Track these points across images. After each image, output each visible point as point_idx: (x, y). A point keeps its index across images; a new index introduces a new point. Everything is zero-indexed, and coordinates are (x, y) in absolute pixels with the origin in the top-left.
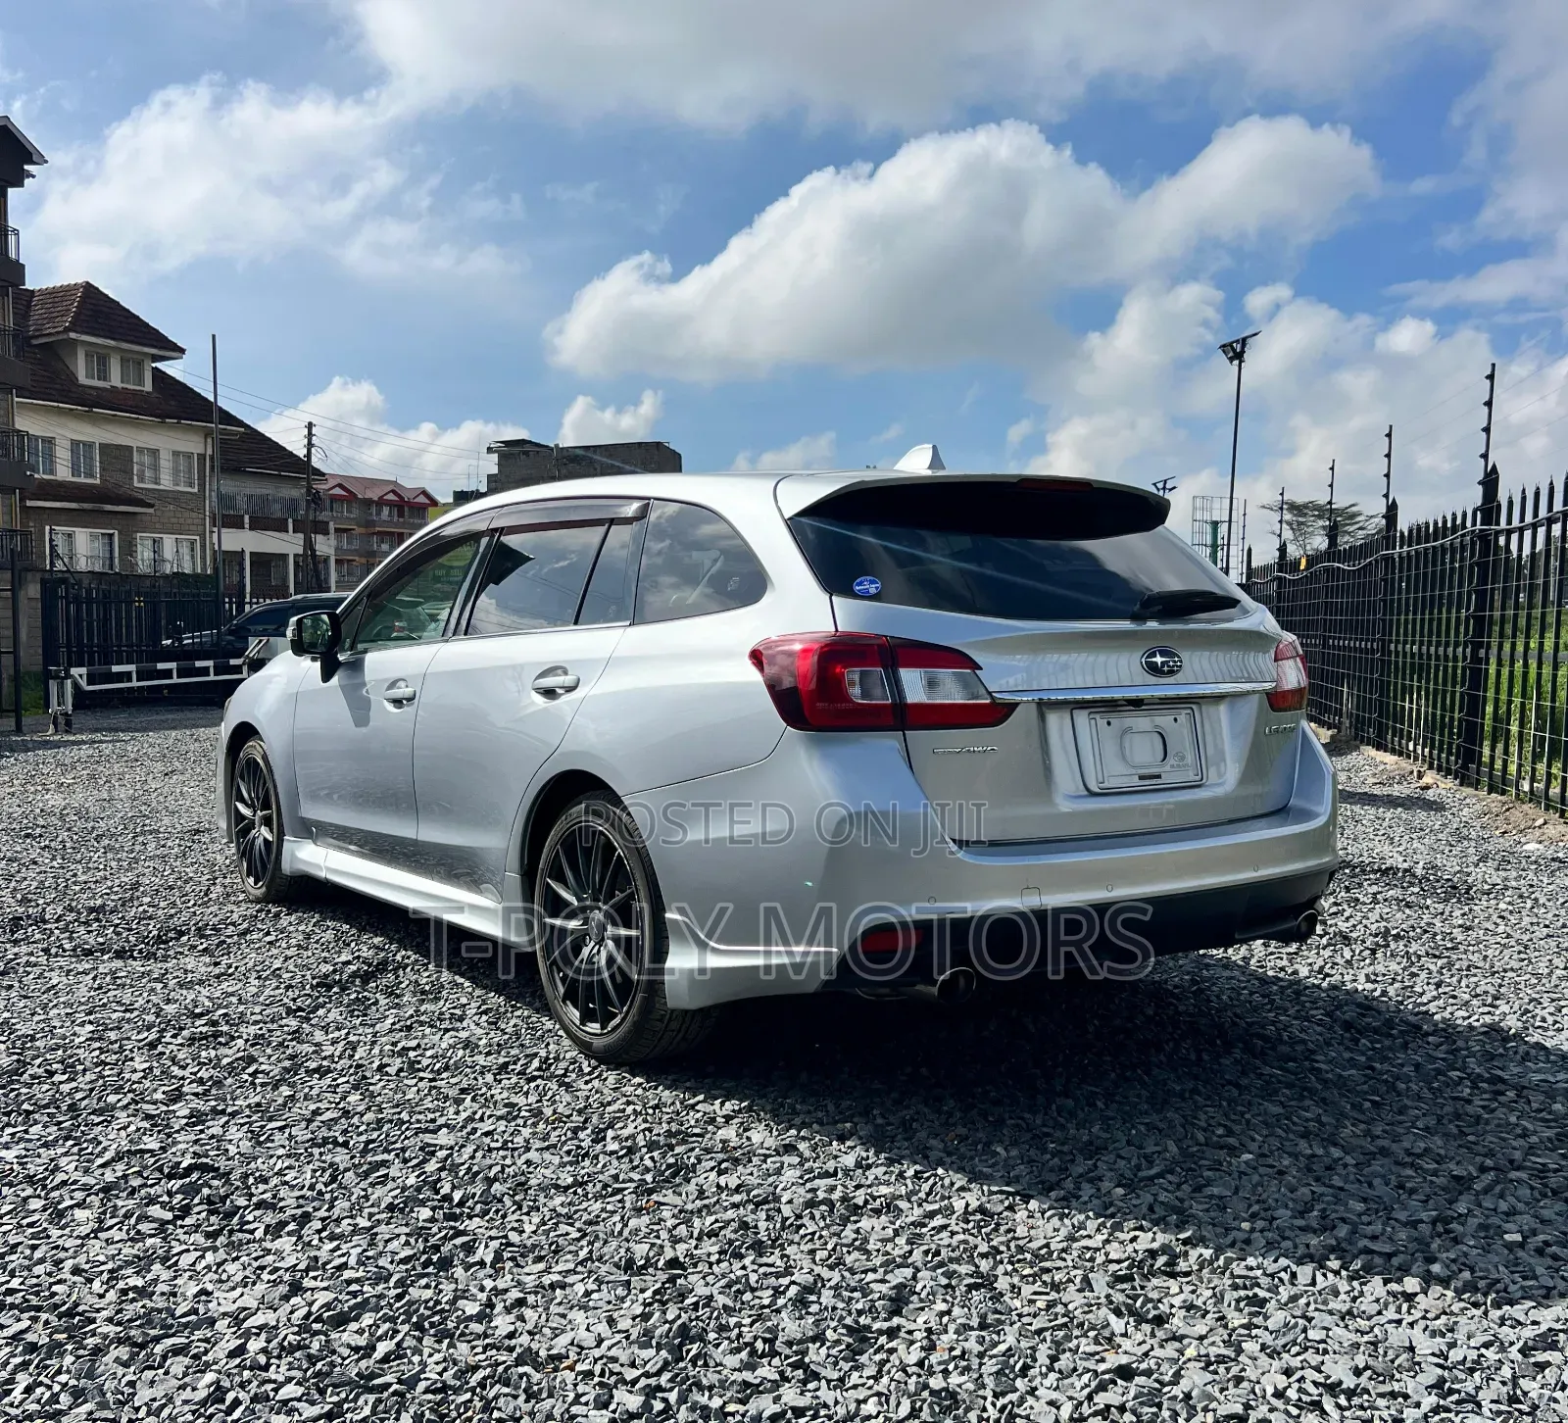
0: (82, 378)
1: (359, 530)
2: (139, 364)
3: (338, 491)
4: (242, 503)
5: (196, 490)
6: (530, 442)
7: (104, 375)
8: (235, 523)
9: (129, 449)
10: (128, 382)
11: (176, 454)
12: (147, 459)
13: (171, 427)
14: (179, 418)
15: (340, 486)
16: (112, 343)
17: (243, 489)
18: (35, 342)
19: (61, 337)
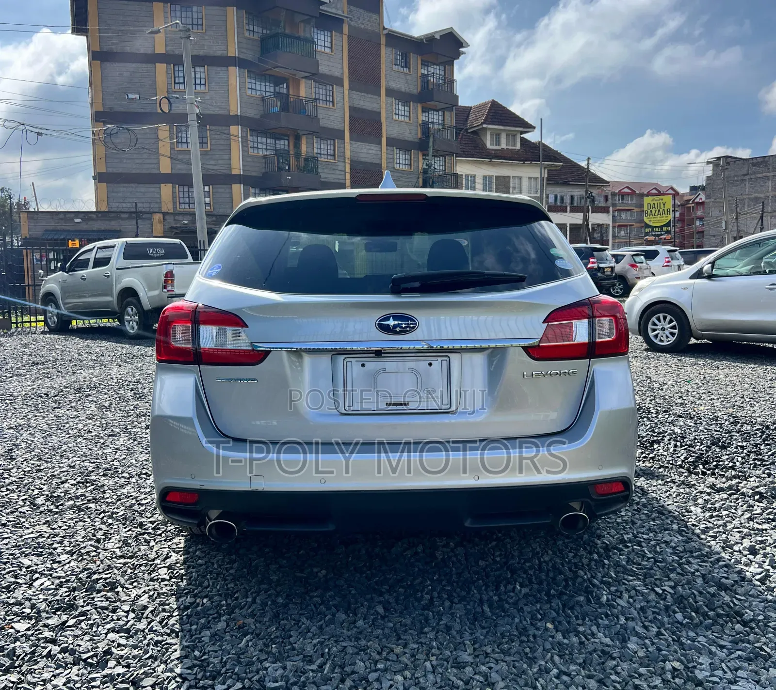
0: (489, 146)
1: (636, 209)
2: (514, 136)
3: (626, 190)
4: (566, 200)
5: (539, 195)
6: (731, 157)
7: (498, 144)
8: (563, 210)
9: (509, 177)
10: (509, 145)
11: (530, 178)
12: (517, 181)
13: (528, 165)
14: (532, 161)
15: (627, 187)
16: (501, 127)
17: (566, 193)
18: (469, 131)
19: (481, 127)
